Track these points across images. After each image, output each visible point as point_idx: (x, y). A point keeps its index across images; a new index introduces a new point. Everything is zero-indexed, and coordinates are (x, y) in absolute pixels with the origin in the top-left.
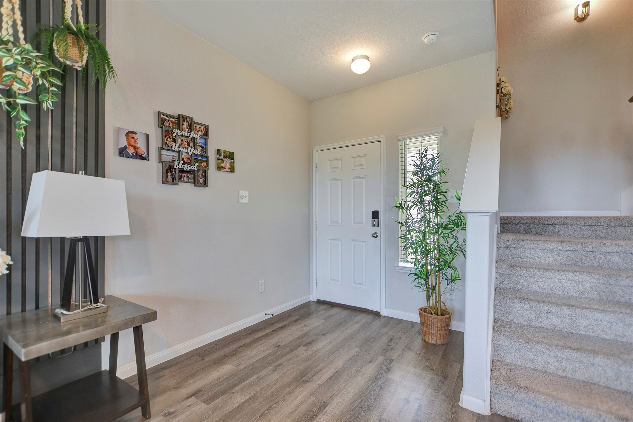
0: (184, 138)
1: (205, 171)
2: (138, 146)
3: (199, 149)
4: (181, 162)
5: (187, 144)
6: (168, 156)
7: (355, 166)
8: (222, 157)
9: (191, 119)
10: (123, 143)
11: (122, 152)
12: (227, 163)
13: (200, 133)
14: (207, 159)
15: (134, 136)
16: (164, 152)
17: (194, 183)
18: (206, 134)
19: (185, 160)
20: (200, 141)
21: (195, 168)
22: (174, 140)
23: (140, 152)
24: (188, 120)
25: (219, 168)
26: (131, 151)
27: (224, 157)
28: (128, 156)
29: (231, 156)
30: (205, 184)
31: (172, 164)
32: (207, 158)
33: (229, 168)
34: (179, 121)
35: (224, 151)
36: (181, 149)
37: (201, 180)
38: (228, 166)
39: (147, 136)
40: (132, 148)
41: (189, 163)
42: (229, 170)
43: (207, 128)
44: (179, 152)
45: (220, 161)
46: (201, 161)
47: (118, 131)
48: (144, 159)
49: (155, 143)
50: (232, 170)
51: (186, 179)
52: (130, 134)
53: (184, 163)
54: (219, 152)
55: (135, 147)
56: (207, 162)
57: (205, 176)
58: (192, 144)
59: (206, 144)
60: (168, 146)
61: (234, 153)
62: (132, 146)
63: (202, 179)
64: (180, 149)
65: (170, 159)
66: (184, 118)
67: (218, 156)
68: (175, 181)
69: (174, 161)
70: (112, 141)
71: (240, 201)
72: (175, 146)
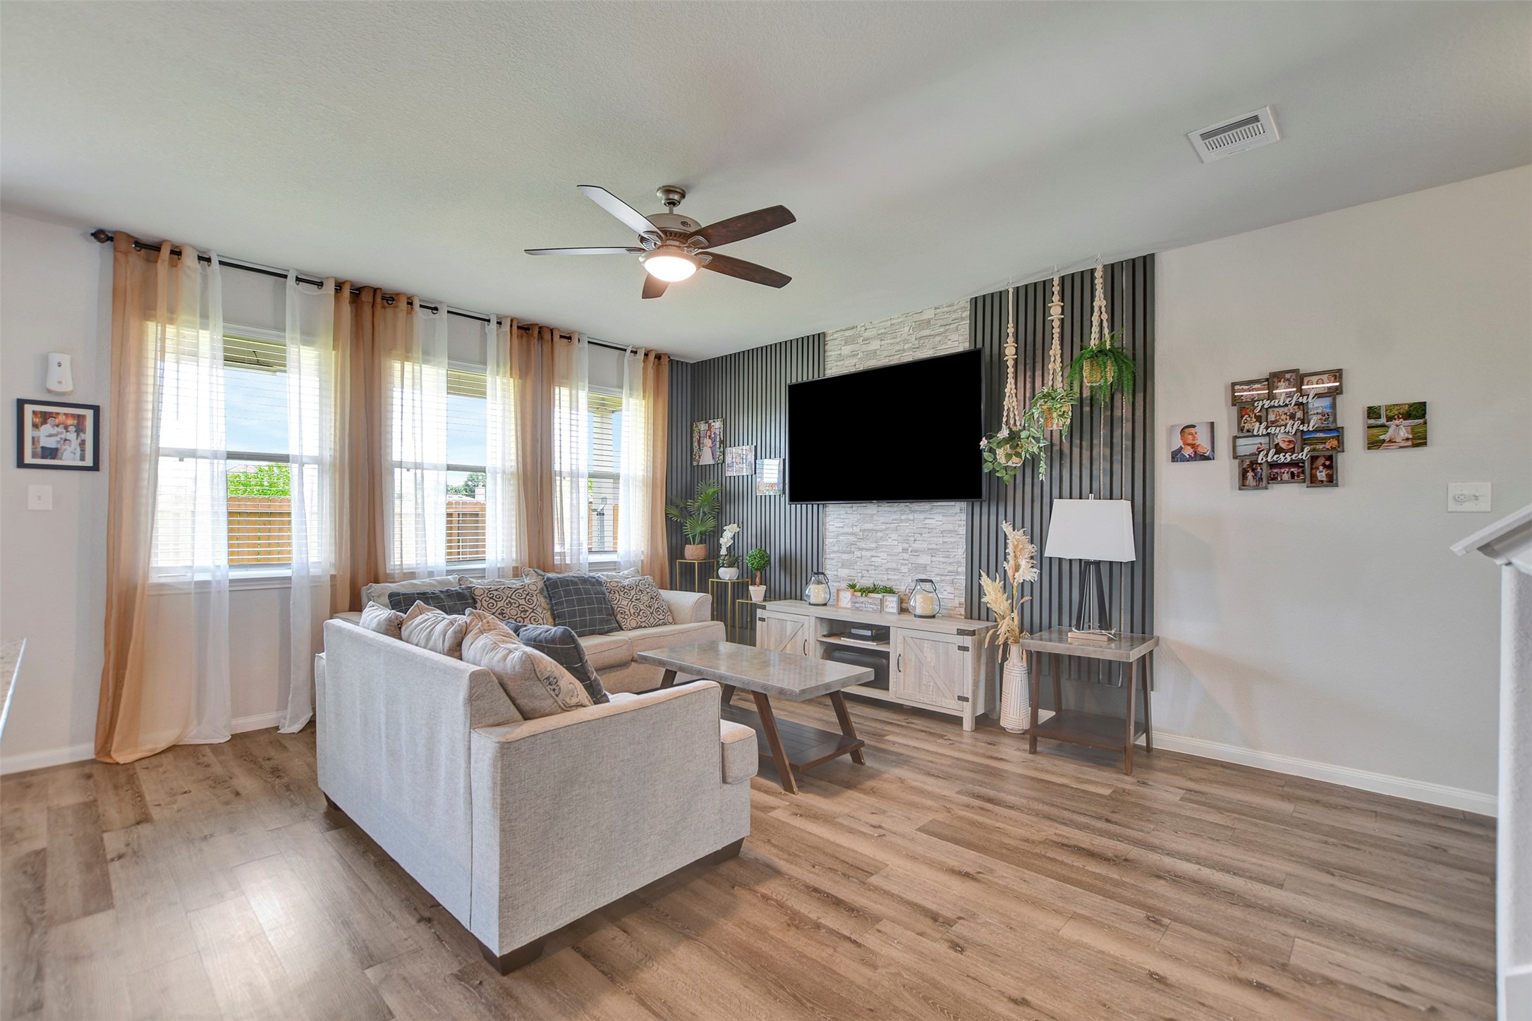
0: (1281, 410)
1: (1332, 458)
2: (1198, 442)
3: (1314, 420)
4: (1273, 451)
5: (1288, 417)
6: (1247, 446)
8: (1383, 420)
9: (1297, 371)
10: (1178, 443)
11: (1176, 456)
12: (1401, 430)
13: (1321, 390)
14: (1339, 433)
15: (1192, 430)
16: (1240, 442)
18: (1335, 390)
19: (1283, 445)
20: (1321, 405)
21: (1304, 455)
22: (1260, 419)
23: (1200, 450)
24: (1288, 376)
25: (1374, 444)
26: (1188, 452)
27: (1390, 419)
28: (1184, 459)
29: (1417, 411)
30: (1331, 481)
31: (1253, 458)
33: (1407, 439)
34: (1270, 384)
35: (1389, 408)
37: (1321, 476)
38: (1406, 434)
39: (1212, 424)
40: (1189, 447)
41: (1292, 451)
42: (1409, 443)
43: (1340, 374)
45: (1375, 431)
47: (1171, 429)
48: (1208, 458)
49: (1225, 432)
51: (1286, 477)
52: (1187, 430)
53: (1279, 450)
54: (1372, 412)
55: (1193, 446)
56: (1339, 438)
57: (1334, 467)
58: (1299, 415)
59: (1334, 406)
60: (1248, 431)
61: (1424, 404)
62: (1189, 445)
63: (1324, 474)
64: (1269, 431)
65: (1253, 449)
66: (1279, 376)
67: (1372, 422)
69: (1258, 453)
70: (1164, 443)
71: (1452, 506)
72: (1259, 428)
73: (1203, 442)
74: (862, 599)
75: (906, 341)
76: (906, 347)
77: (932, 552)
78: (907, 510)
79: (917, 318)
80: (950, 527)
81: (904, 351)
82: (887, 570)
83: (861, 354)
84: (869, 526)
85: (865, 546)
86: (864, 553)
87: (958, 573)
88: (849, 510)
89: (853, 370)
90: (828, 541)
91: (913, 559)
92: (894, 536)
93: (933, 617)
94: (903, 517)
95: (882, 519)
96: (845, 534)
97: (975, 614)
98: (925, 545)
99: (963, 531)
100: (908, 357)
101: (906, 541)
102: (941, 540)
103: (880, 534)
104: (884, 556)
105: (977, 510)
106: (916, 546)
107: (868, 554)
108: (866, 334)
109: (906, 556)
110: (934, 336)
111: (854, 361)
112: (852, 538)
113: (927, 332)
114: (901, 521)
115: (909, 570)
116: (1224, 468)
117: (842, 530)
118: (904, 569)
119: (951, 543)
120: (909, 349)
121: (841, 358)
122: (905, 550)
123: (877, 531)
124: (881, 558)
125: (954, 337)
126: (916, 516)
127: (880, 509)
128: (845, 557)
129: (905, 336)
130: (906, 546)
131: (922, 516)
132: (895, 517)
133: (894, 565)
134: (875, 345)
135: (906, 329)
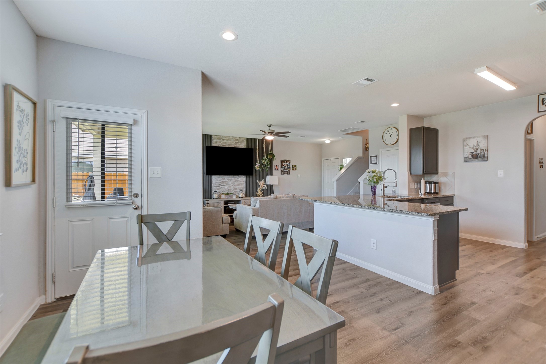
1: (290, 171)
3: (288, 166)
6: (282, 169)
7: (333, 165)
9: (287, 160)
10: (275, 168)
11: (275, 170)
12: (295, 168)
13: (289, 163)
15: (277, 166)
16: (282, 168)
17: (287, 174)
18: (290, 163)
20: (289, 164)
21: (288, 171)
22: (284, 165)
25: (293, 170)
26: (276, 169)
29: (296, 166)
32: (290, 168)
34: (284, 161)
35: (294, 166)
36: (285, 167)
37: (289, 173)
38: (295, 169)
43: (290, 161)
44: (284, 168)
45: (293, 168)
46: (289, 169)
47: (275, 165)
49: (280, 167)
50: (296, 170)
51: (286, 173)
53: (285, 170)
54: (293, 166)
55: (277, 168)
56: (290, 169)
57: (290, 172)
59: (290, 165)
65: (283, 169)
66: (285, 160)
68: (284, 174)
69: (283, 170)
70: (274, 168)
71: (298, 177)
72: (284, 167)
73: (278, 168)
74: (228, 196)
75: (233, 142)
76: (233, 143)
77: (238, 185)
78: (233, 177)
79: (235, 138)
80: (242, 180)
81: (232, 144)
82: (228, 189)
83: (222, 142)
84: (224, 180)
85: (223, 185)
86: (223, 186)
87: (244, 189)
88: (219, 177)
89: (220, 146)
90: (213, 184)
91: (234, 187)
92: (230, 182)
93: (243, 197)
94: (232, 178)
95: (227, 179)
96: (218, 182)
97: (247, 196)
98: (237, 184)
99: (245, 181)
100: (233, 146)
101: (233, 183)
102: (240, 183)
103: (227, 182)
104: (228, 187)
105: (247, 177)
106: (235, 184)
107: (224, 186)
108: (224, 138)
109: (233, 186)
110: (239, 143)
111: (220, 143)
112: (220, 183)
113: (237, 142)
114: (232, 179)
115: (234, 189)
116: (280, 171)
117: (217, 181)
118: (232, 189)
119: (242, 183)
120: (233, 144)
121: (216, 142)
122: (233, 185)
123: (226, 181)
124: (227, 187)
125: (243, 144)
126: (235, 178)
127: (226, 177)
128: (218, 187)
129: (233, 141)
130: (233, 184)
131: (236, 178)
132: (230, 178)
133: (230, 188)
134: (225, 141)
135: (233, 140)
